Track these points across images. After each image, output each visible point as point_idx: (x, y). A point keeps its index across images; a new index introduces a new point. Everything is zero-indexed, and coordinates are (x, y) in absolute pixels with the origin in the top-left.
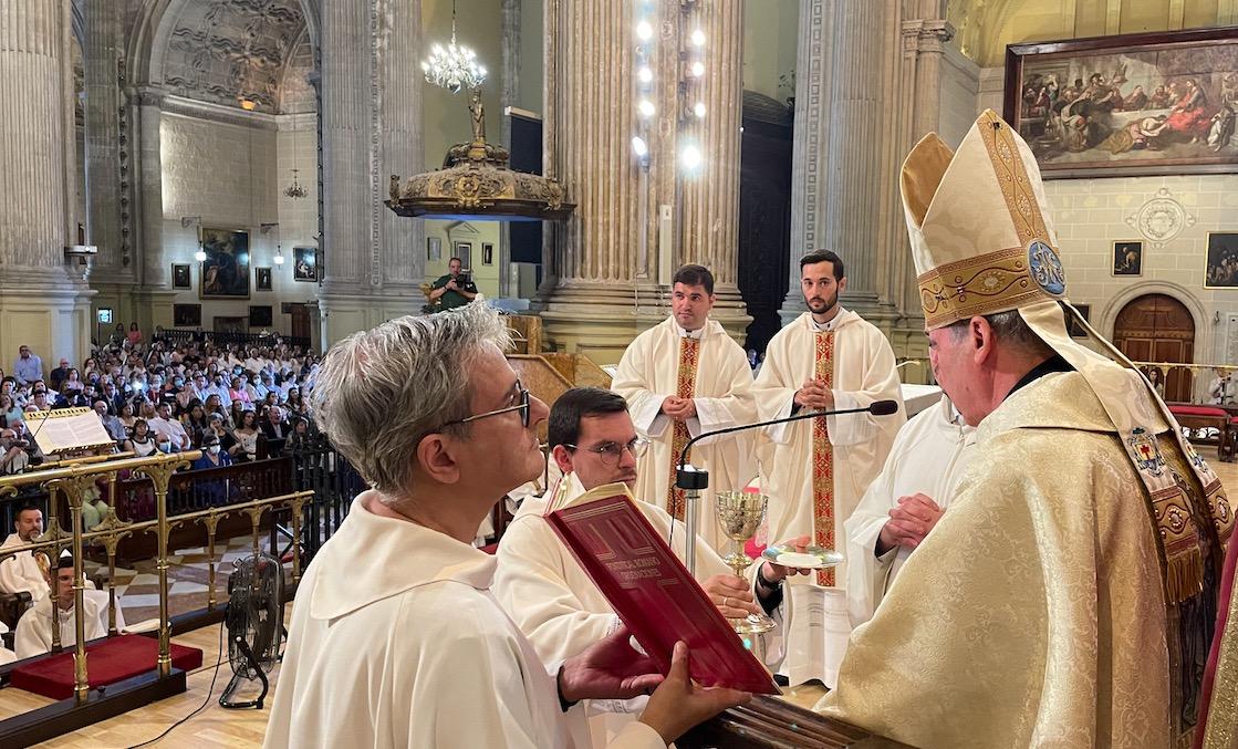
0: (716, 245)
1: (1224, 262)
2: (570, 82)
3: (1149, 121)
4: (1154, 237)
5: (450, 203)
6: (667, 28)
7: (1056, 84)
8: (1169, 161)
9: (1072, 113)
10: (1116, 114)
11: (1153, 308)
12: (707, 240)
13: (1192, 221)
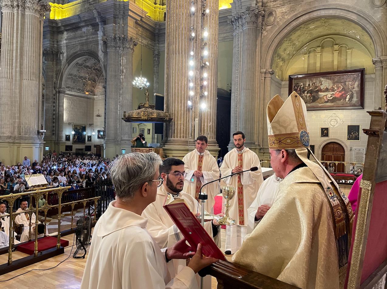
0: (210, 129)
1: (352, 133)
2: (171, 87)
3: (329, 95)
4: (332, 126)
5: (140, 118)
6: (197, 73)
7: (303, 85)
8: (335, 106)
9: (307, 93)
10: (320, 93)
11: (332, 146)
12: (208, 128)
13: (343, 122)
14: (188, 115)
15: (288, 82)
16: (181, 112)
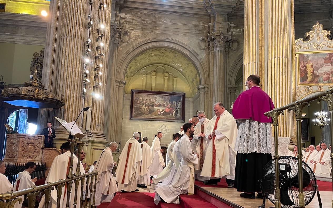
3: (161, 109)
6: (92, 61)
7: (142, 100)
8: (165, 118)
9: (145, 106)
10: (154, 107)
12: (99, 119)
13: (170, 131)
14: (79, 103)
15: (130, 96)
16: (73, 99)
